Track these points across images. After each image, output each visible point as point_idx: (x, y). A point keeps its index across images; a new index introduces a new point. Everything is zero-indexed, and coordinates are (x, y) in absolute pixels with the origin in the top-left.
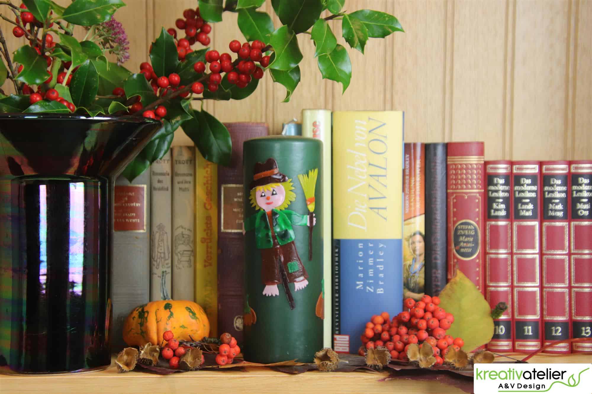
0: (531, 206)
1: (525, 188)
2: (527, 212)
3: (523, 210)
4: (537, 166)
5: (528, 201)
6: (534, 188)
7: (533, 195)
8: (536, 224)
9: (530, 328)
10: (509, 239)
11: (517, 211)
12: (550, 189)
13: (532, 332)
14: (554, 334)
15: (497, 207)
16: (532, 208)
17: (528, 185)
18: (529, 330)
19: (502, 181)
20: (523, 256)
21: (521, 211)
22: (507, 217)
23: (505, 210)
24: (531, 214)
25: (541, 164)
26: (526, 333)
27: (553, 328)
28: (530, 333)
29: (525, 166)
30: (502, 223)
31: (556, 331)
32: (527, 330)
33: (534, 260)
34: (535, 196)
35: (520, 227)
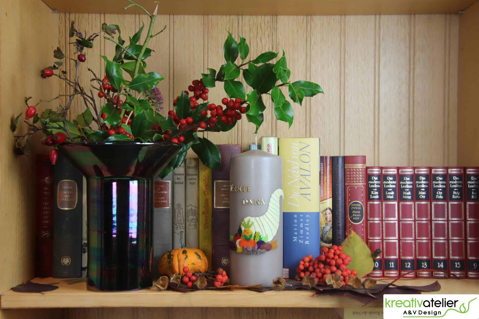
0: (393, 193)
1: (390, 182)
2: (391, 196)
3: (388, 195)
4: (396, 170)
5: (391, 190)
6: (395, 182)
7: (394, 186)
8: (396, 203)
9: (393, 263)
10: (381, 212)
11: (385, 196)
12: (403, 183)
13: (394, 266)
14: (406, 267)
15: (374, 194)
16: (394, 194)
17: (391, 181)
18: (392, 265)
19: (376, 178)
20: (388, 222)
21: (387, 196)
22: (379, 199)
23: (378, 195)
24: (393, 197)
25: (398, 169)
26: (391, 266)
27: (406, 263)
28: (393, 267)
29: (389, 170)
30: (376, 203)
31: (408, 265)
32: (391, 265)
33: (395, 224)
34: (395, 187)
35: (386, 205)
